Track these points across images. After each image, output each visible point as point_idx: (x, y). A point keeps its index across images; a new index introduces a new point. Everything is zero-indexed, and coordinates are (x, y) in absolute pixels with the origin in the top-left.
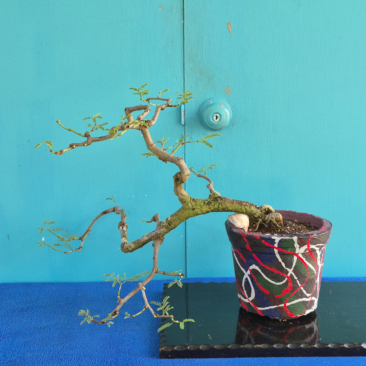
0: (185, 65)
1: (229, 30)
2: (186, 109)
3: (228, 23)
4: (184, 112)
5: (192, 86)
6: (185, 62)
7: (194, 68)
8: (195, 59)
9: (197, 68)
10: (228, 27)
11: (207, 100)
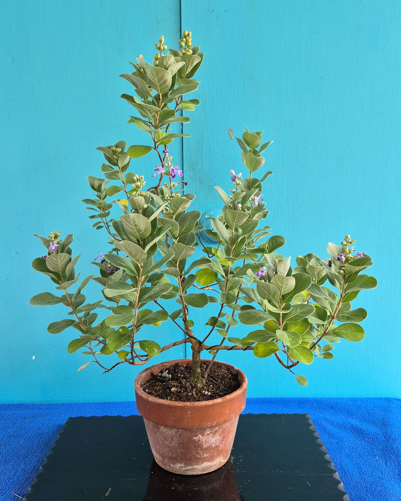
1: (231, 137)
3: (230, 129)
7: (194, 177)
8: (195, 168)
9: (197, 177)
10: (230, 134)
11: (208, 211)
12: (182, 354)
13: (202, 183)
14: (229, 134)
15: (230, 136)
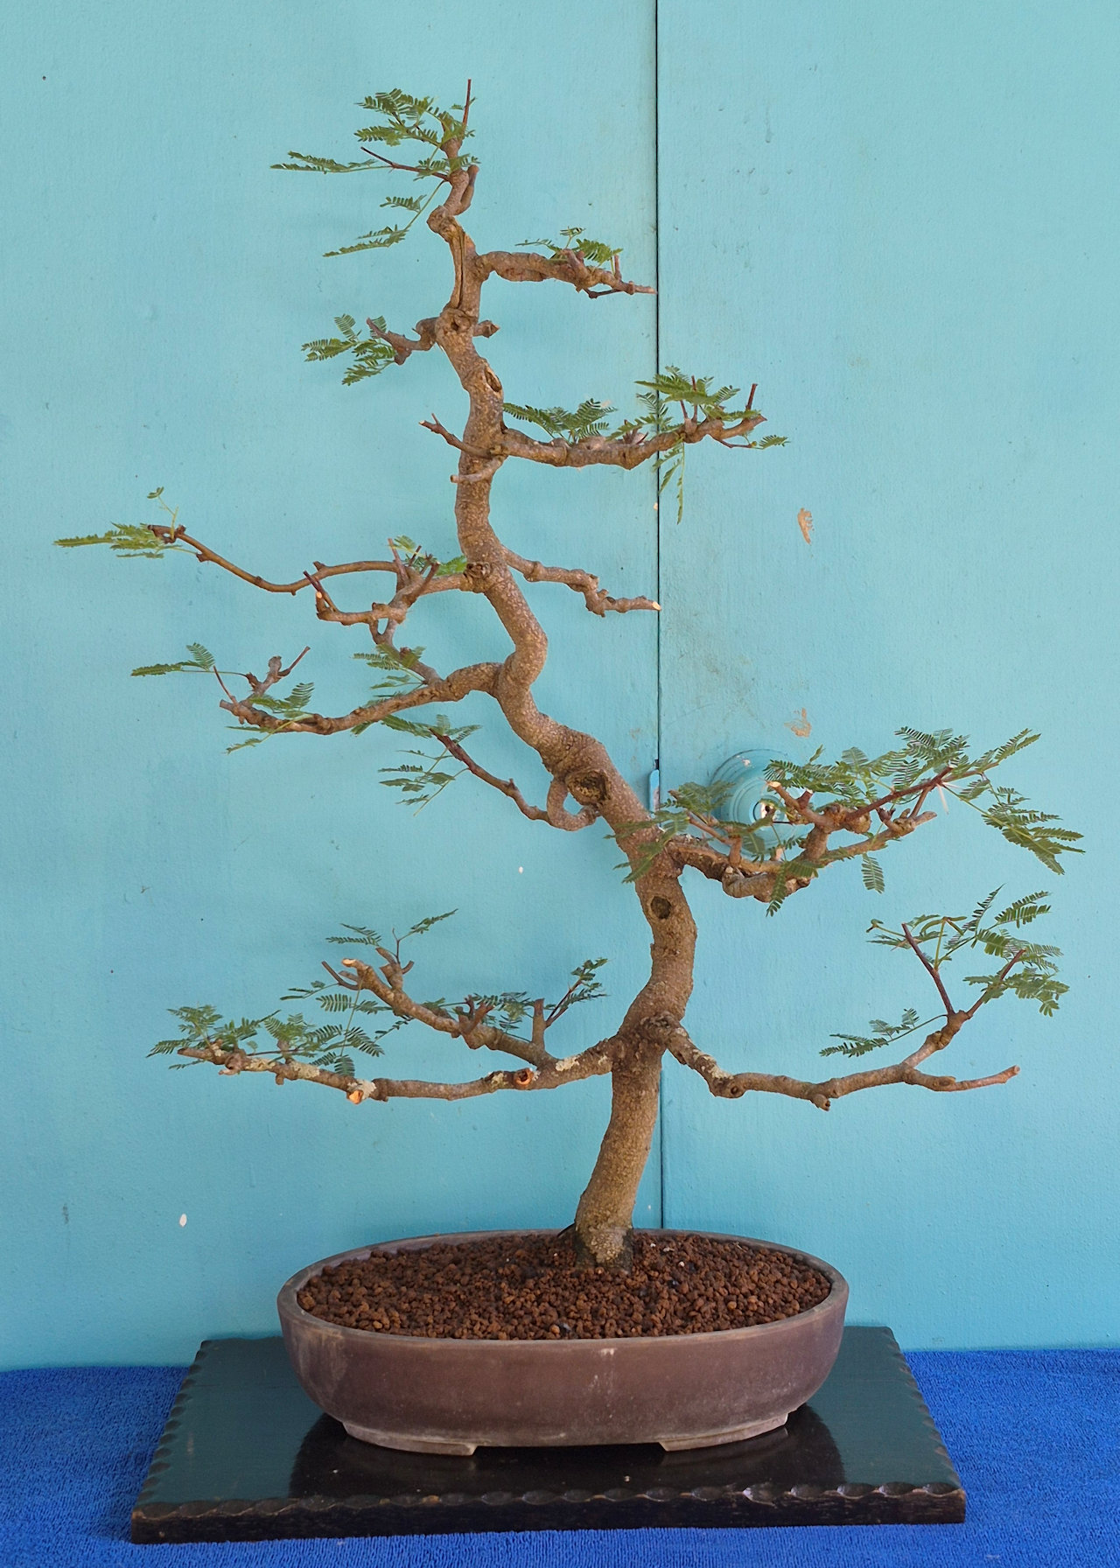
0: (661, 643)
1: (805, 535)
2: (661, 784)
3: (802, 509)
4: (659, 793)
5: (683, 710)
6: (661, 635)
7: (691, 653)
9: (702, 653)
10: (803, 525)
11: (735, 756)
12: (650, 1207)
13: (717, 671)
14: (800, 524)
15: (803, 529)
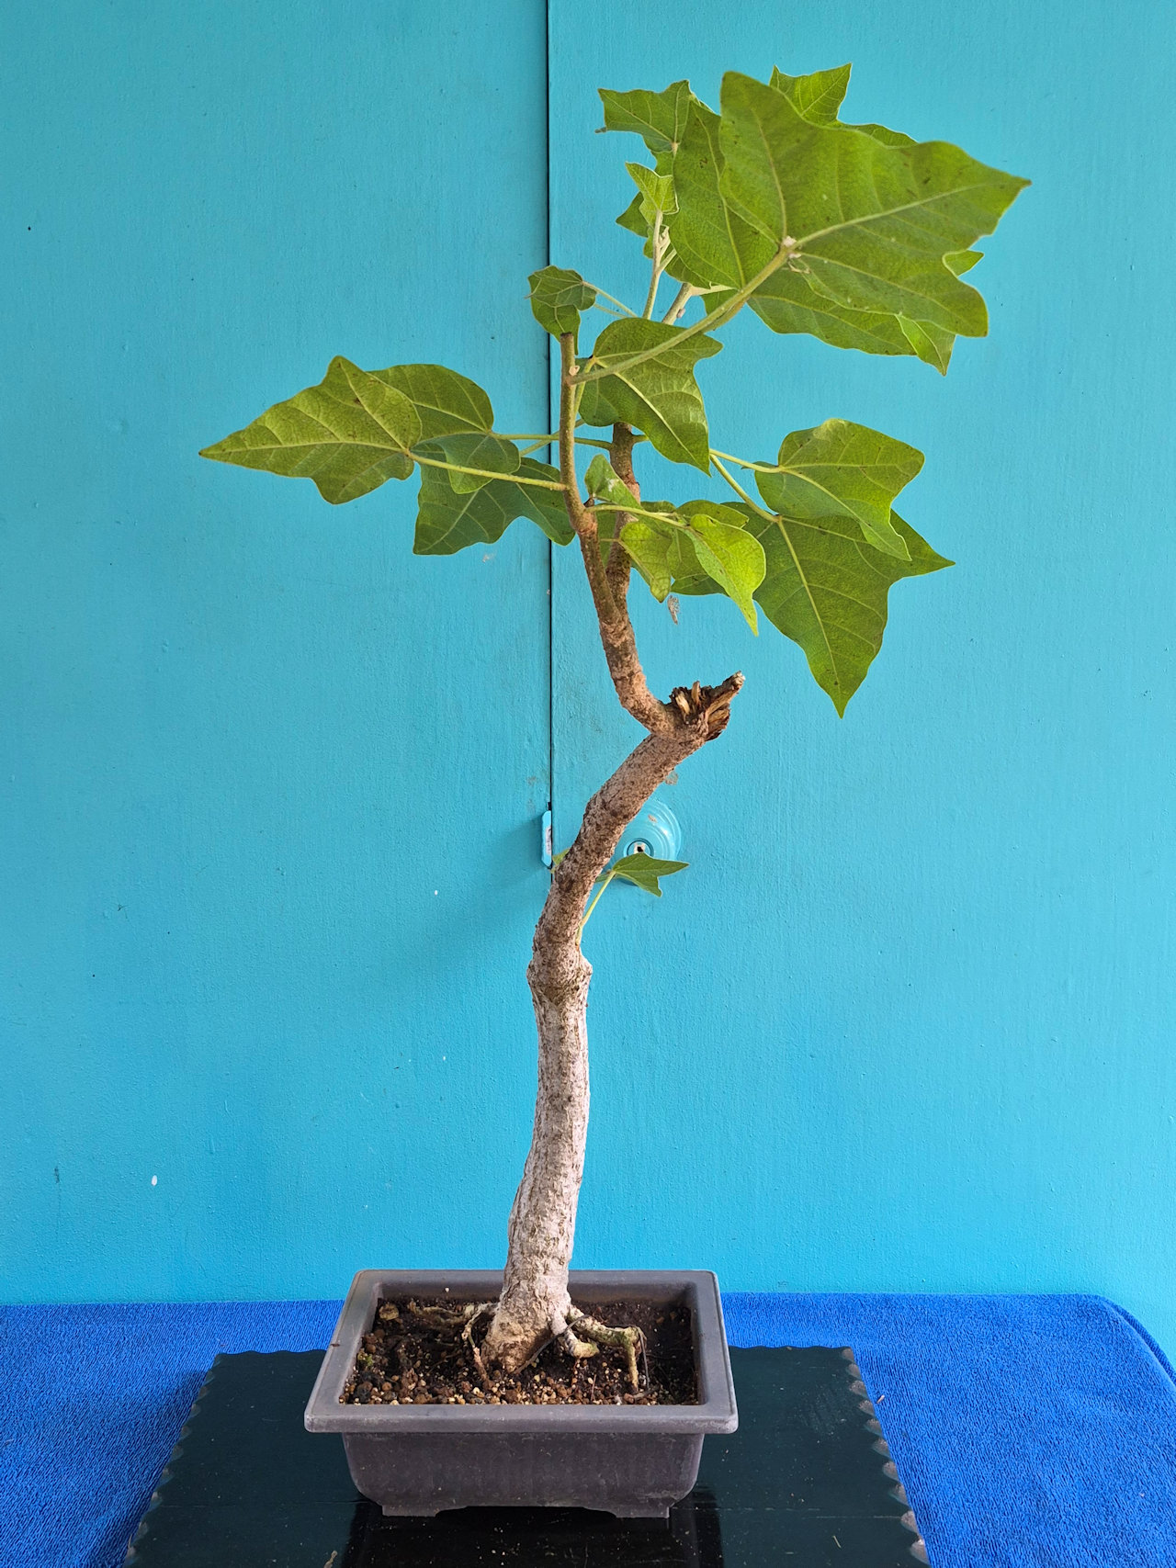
0: (554, 707)
1: (673, 617)
2: (555, 825)
4: (551, 829)
5: (572, 763)
6: (554, 700)
7: (578, 714)
9: (587, 715)
10: (672, 607)
